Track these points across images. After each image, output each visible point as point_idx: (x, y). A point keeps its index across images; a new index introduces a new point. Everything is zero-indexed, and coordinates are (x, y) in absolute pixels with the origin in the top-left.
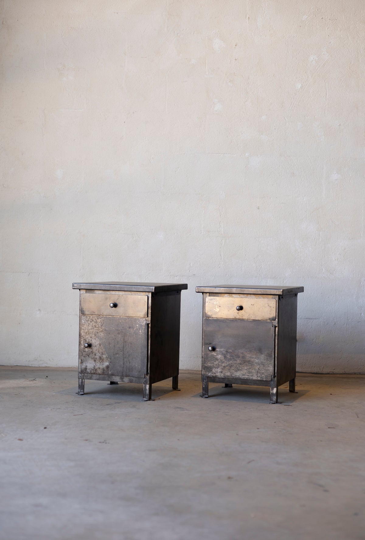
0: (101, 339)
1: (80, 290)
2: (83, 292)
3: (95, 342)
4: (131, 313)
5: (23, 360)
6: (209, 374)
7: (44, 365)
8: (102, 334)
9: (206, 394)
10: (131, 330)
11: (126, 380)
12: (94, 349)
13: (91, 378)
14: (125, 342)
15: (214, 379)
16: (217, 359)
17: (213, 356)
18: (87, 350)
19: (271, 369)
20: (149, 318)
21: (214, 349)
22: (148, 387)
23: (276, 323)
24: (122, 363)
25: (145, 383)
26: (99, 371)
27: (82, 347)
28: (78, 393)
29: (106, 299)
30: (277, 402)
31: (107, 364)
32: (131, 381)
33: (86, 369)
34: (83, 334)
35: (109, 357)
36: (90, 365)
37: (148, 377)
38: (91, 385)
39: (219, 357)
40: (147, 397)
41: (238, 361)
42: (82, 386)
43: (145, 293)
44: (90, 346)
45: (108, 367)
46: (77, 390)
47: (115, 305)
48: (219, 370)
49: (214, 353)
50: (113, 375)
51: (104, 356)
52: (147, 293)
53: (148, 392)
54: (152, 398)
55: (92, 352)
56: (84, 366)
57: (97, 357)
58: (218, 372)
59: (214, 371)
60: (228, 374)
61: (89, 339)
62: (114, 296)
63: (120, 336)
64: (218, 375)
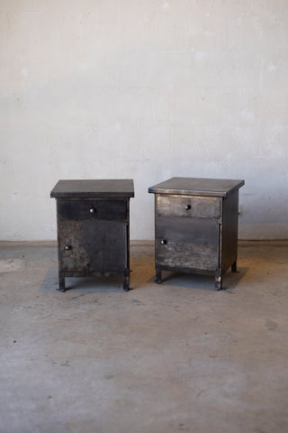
0: (81, 241)
6: (162, 264)
8: (81, 237)
9: (159, 279)
12: (74, 250)
15: (166, 268)
16: (168, 251)
17: (165, 248)
19: (216, 260)
21: (165, 242)
22: (127, 278)
23: (220, 221)
25: (126, 275)
30: (221, 289)
31: (88, 262)
32: (112, 276)
35: (90, 257)
37: (128, 270)
39: (170, 249)
41: (187, 253)
42: (62, 284)
44: (70, 248)
45: (88, 265)
48: (170, 260)
49: (166, 246)
51: (85, 256)
53: (127, 283)
56: (64, 266)
58: (169, 262)
59: (166, 260)
60: (178, 264)
61: (68, 242)
64: (170, 264)
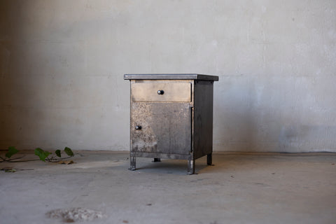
0: (150, 122)
1: (130, 80)
2: (133, 82)
3: (144, 125)
4: (176, 99)
5: (106, 146)
7: (123, 150)
8: (150, 118)
10: (176, 113)
11: (173, 156)
12: (144, 130)
13: (141, 156)
14: (171, 124)
18: (137, 131)
20: (193, 103)
22: (192, 162)
24: (168, 142)
25: (190, 159)
26: (149, 150)
27: (134, 129)
28: (130, 169)
29: (154, 87)
31: (155, 143)
32: (177, 158)
33: (137, 148)
34: (133, 118)
35: (157, 138)
36: (140, 144)
37: (192, 154)
38: (141, 161)
40: (192, 171)
42: (133, 163)
43: (187, 81)
44: (140, 128)
45: (156, 146)
46: (130, 166)
47: (162, 93)
50: (161, 152)
51: (153, 137)
52: (190, 81)
53: (192, 166)
54: (196, 171)
55: (142, 134)
56: (135, 146)
57: (147, 137)
61: (139, 123)
62: (161, 85)
63: (166, 119)
